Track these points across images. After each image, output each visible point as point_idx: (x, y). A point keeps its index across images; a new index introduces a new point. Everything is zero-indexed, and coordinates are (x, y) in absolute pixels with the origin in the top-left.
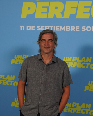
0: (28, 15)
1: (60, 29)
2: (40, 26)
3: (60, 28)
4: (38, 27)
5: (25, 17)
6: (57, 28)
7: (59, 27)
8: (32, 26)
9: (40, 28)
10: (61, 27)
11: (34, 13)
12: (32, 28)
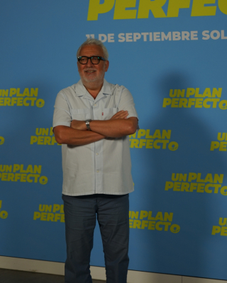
0: (100, 15)
1: (160, 38)
2: (123, 34)
3: (160, 35)
4: (120, 36)
5: (95, 18)
6: (155, 36)
7: (159, 33)
8: (109, 35)
9: (124, 38)
10: (163, 33)
11: (112, 11)
12: (109, 38)
